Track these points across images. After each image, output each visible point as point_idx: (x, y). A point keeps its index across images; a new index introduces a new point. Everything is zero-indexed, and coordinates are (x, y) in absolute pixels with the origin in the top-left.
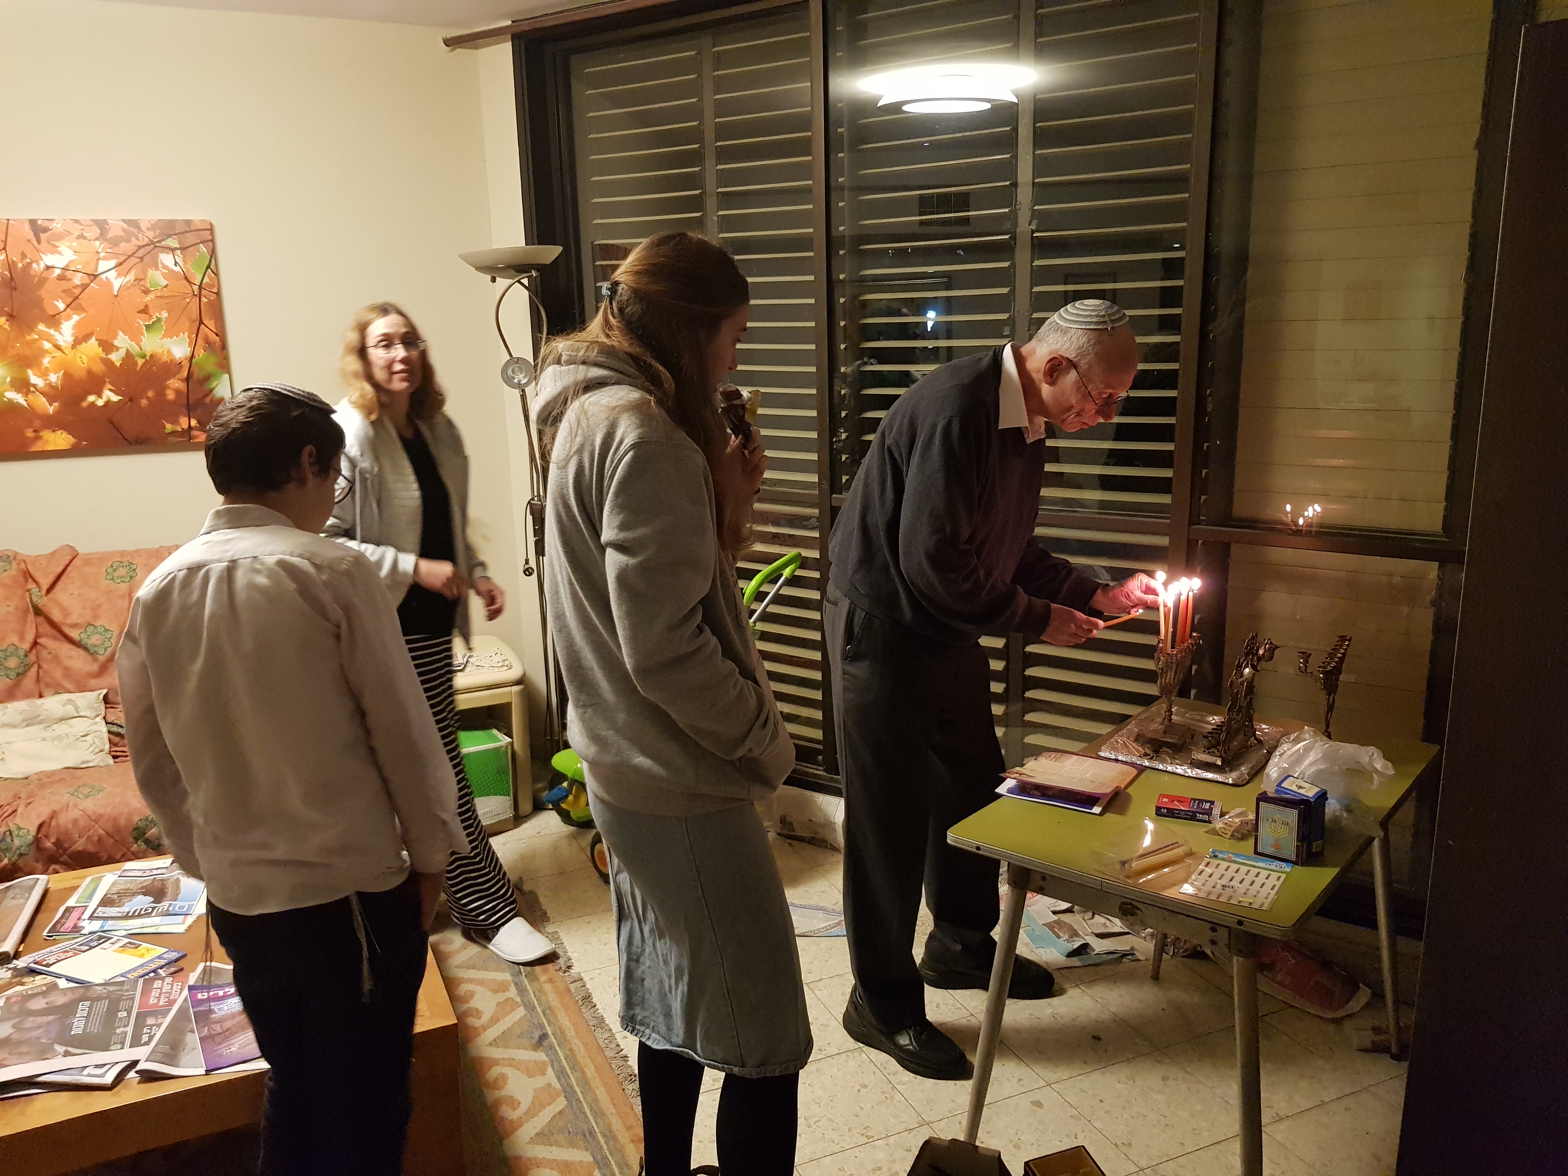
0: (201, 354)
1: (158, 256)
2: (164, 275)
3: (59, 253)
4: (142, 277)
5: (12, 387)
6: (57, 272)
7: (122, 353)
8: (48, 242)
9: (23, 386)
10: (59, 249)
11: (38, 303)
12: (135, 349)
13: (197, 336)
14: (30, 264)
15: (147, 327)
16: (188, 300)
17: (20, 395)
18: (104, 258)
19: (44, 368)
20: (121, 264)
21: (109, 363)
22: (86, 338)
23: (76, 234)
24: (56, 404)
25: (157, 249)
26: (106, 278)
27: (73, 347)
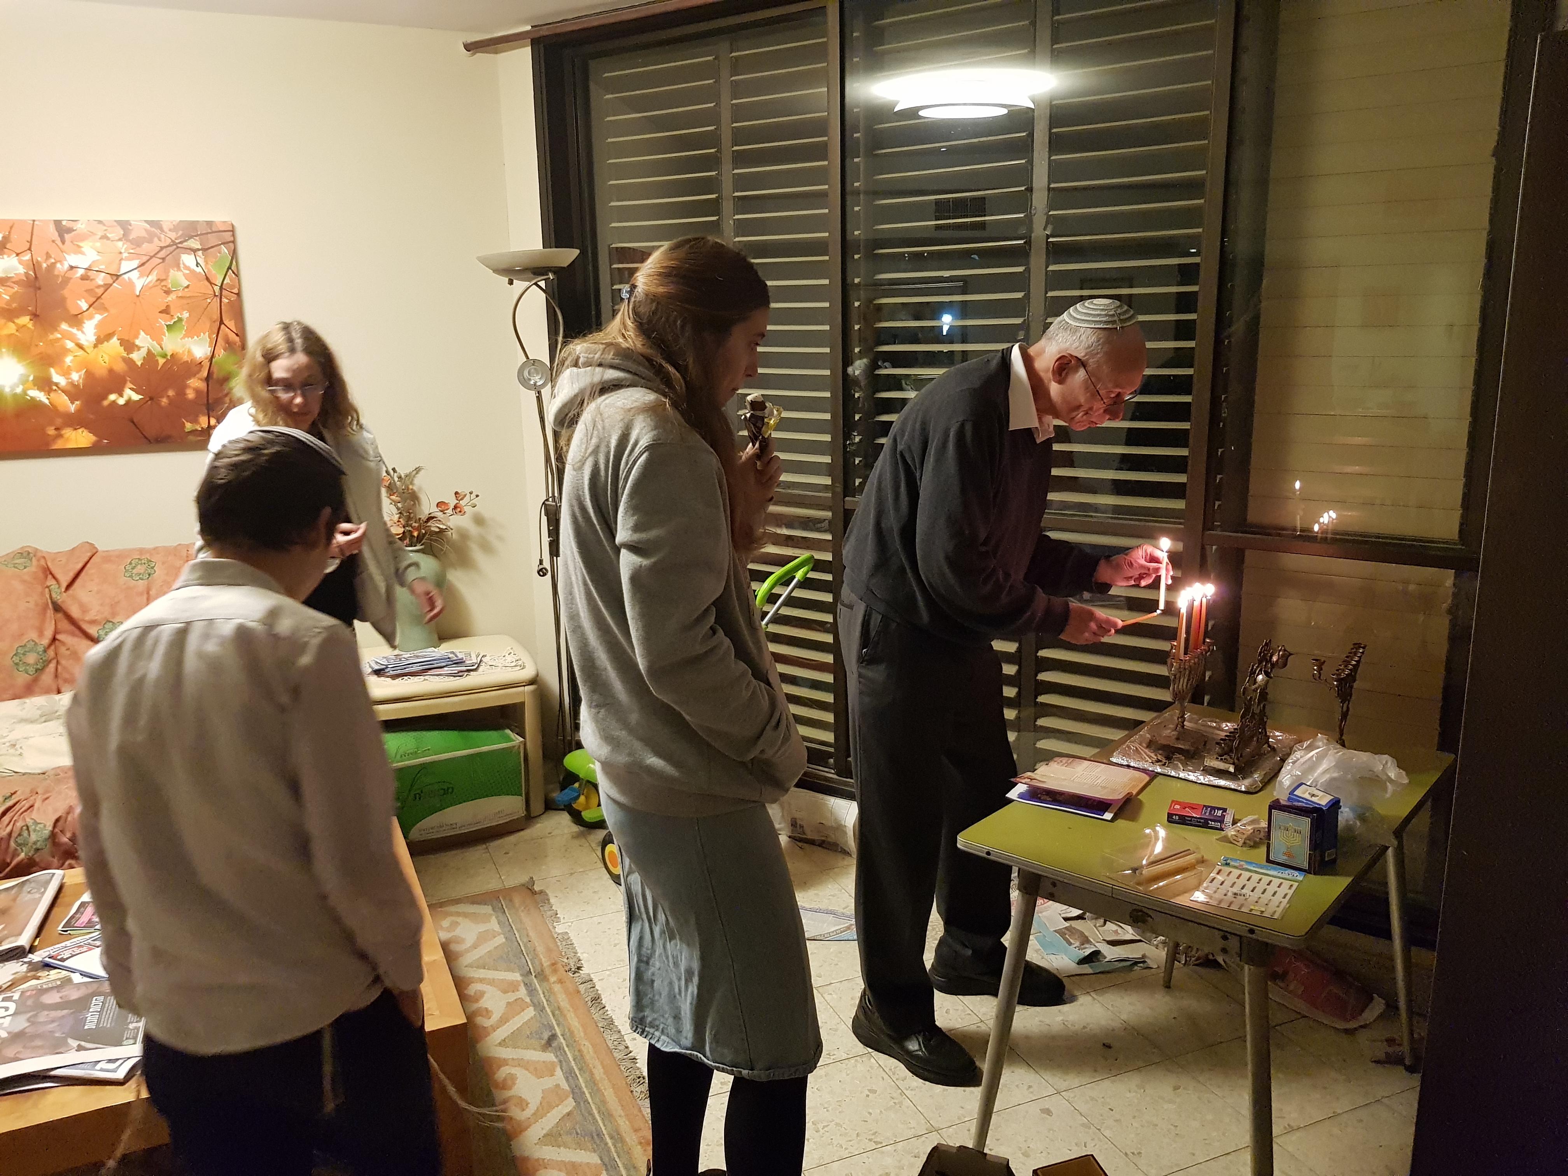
0: (221, 353)
1: (180, 257)
2: (184, 275)
3: (83, 253)
4: (164, 278)
5: (35, 386)
6: (81, 272)
7: (143, 352)
8: (72, 242)
9: (46, 384)
10: (82, 249)
11: (62, 302)
12: (156, 349)
13: (217, 336)
14: (54, 264)
15: (169, 327)
16: (209, 301)
17: (43, 393)
18: (127, 259)
19: (66, 366)
20: (143, 264)
21: (130, 362)
22: (109, 337)
23: (100, 234)
24: (78, 403)
25: (179, 249)
26: (129, 278)
27: (95, 346)
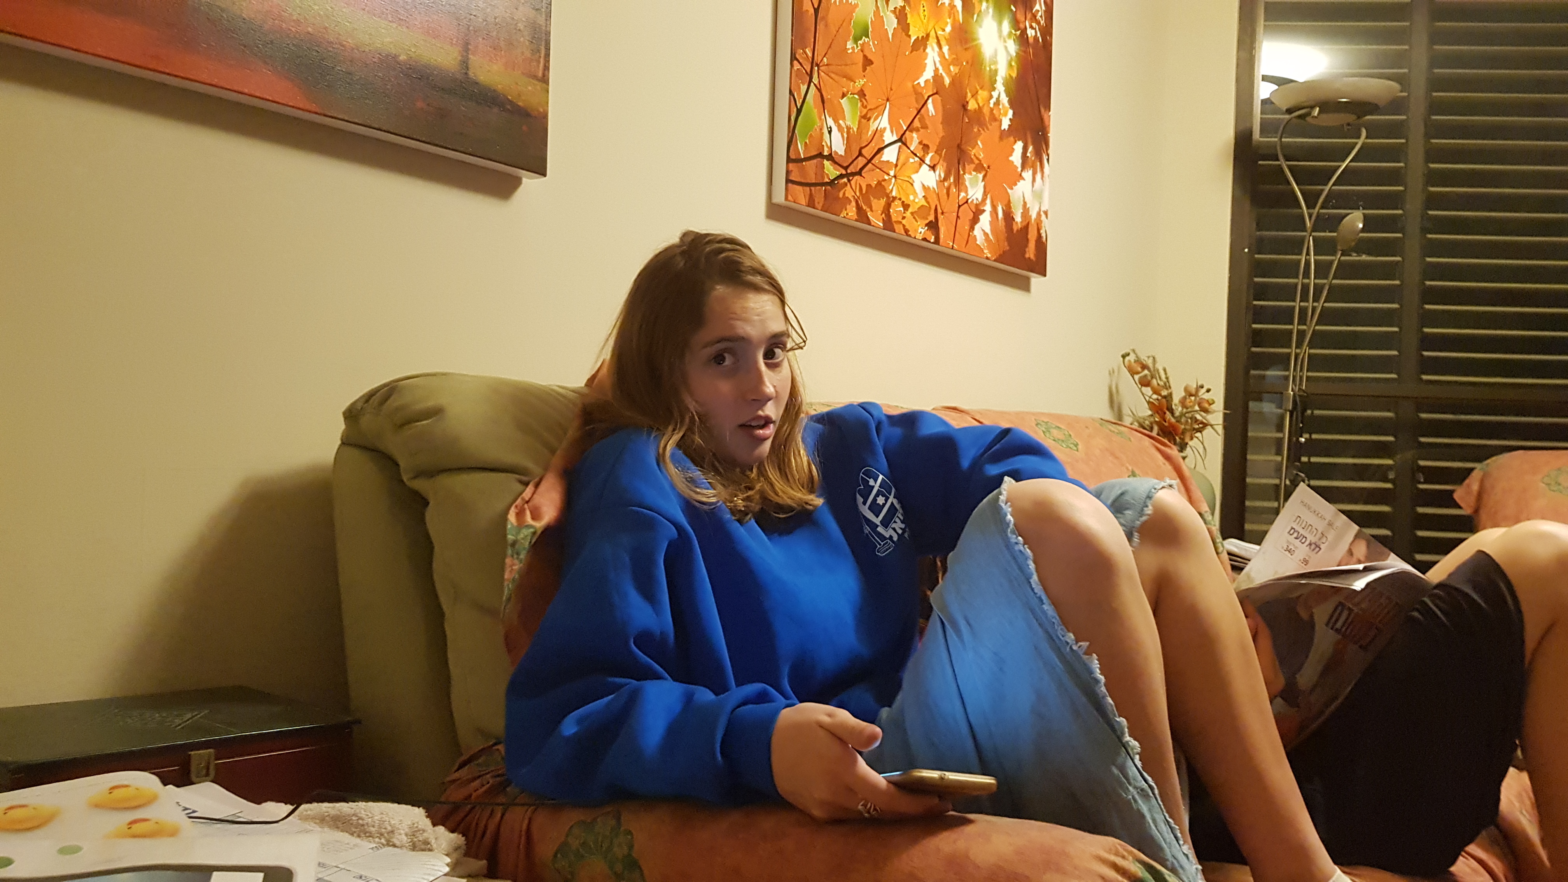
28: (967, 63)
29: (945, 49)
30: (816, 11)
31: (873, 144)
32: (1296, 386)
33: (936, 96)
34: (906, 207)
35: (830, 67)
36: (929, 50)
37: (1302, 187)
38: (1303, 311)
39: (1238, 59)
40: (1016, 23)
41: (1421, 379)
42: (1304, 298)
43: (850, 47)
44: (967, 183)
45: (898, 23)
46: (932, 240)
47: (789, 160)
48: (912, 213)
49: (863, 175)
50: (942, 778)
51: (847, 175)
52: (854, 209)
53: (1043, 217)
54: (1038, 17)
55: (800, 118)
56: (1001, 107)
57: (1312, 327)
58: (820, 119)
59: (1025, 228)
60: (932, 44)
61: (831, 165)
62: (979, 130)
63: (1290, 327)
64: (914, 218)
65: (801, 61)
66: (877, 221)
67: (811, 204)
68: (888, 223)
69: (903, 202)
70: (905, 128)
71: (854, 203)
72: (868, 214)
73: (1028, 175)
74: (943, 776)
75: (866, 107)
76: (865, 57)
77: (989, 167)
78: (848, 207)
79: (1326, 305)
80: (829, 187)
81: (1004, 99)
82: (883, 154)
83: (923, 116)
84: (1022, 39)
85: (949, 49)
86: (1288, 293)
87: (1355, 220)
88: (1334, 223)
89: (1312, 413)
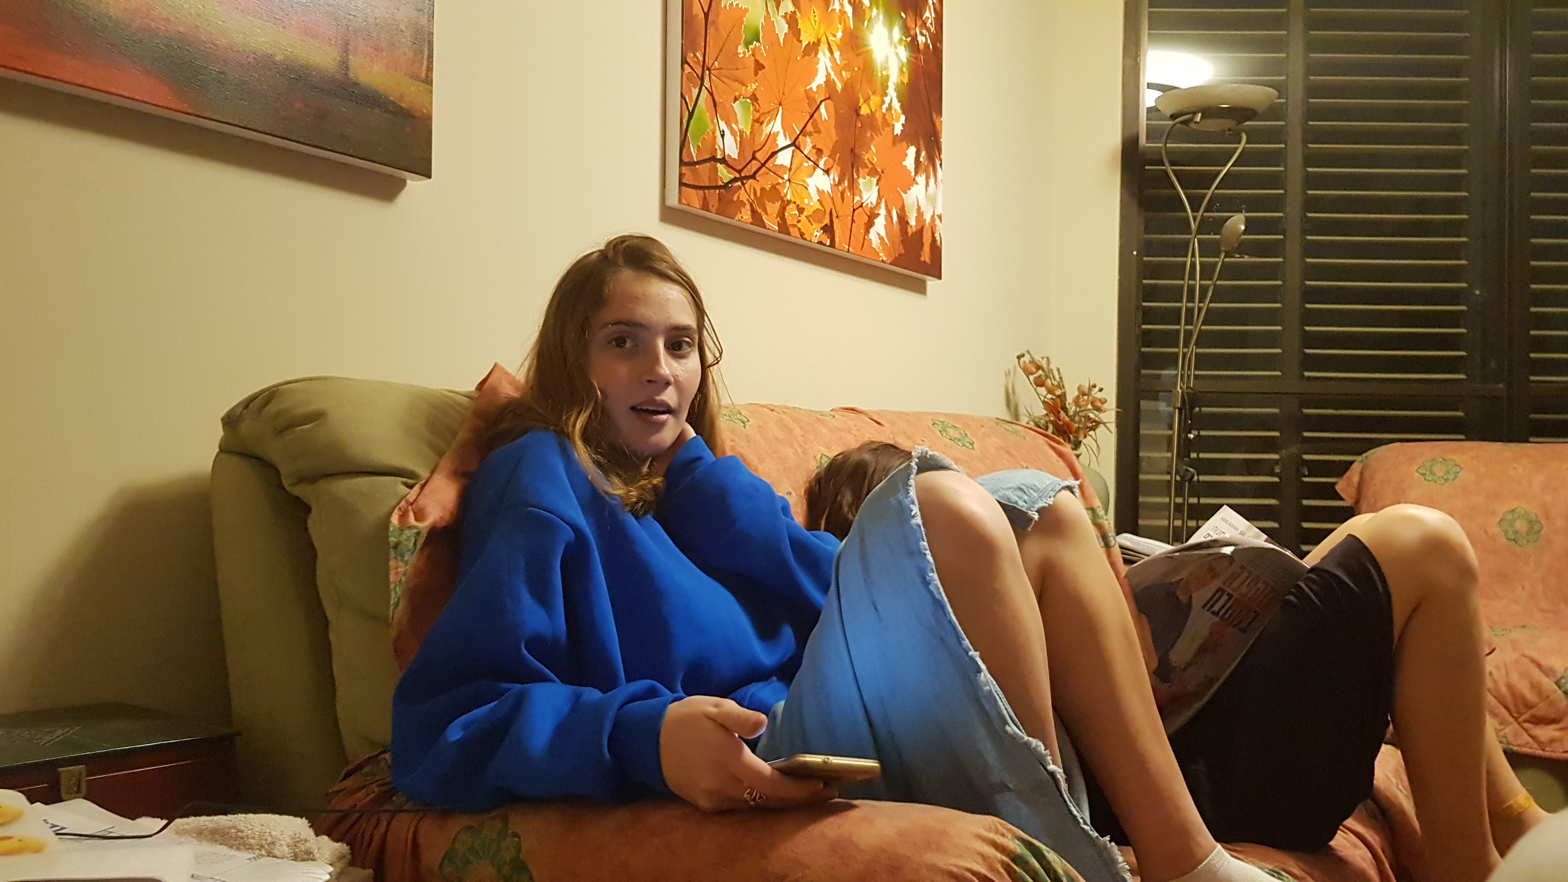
28: (859, 68)
29: (837, 54)
30: (706, 15)
31: (766, 148)
32: (1184, 384)
33: (829, 101)
34: (801, 210)
35: (722, 71)
36: (820, 55)
37: (1187, 191)
38: (1190, 311)
39: (1124, 66)
40: (906, 30)
41: (1303, 375)
42: (1191, 299)
43: (741, 51)
44: (861, 187)
45: (789, 27)
46: (828, 244)
47: (682, 163)
48: (807, 217)
49: (757, 178)
50: (825, 762)
51: (741, 179)
52: (749, 212)
53: (937, 220)
54: (928, 24)
55: (692, 121)
56: (893, 112)
57: (1198, 327)
58: (713, 122)
59: (920, 232)
60: (823, 49)
61: (725, 168)
62: (872, 136)
63: (1178, 327)
64: (810, 221)
65: (692, 64)
66: (772, 225)
67: (705, 207)
68: (784, 227)
69: (798, 206)
70: (798, 133)
71: (748, 207)
72: (763, 217)
73: (921, 179)
74: (826, 760)
75: (758, 111)
76: (756, 61)
77: (882, 172)
78: (743, 210)
79: (1211, 305)
80: (722, 191)
81: (897, 105)
82: (777, 158)
83: (815, 121)
84: (913, 45)
85: (841, 55)
86: (1175, 294)
87: (1238, 222)
88: (1217, 226)
89: (1200, 410)
